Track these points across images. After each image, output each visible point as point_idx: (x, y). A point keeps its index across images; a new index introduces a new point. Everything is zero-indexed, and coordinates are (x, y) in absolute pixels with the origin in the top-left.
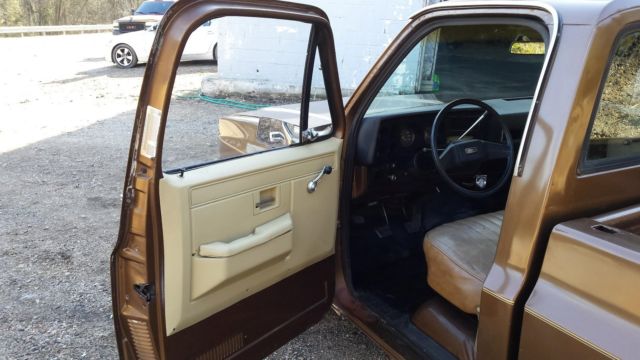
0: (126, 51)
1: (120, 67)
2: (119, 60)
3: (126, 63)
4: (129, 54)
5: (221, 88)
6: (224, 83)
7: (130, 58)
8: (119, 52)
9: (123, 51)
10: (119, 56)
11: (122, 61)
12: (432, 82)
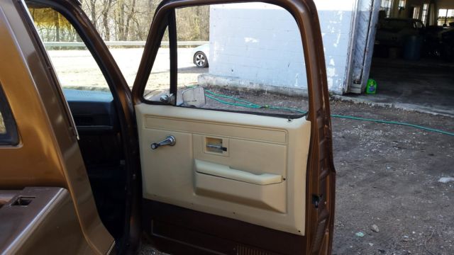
0: (202, 56)
1: (198, 67)
2: (197, 62)
3: (201, 65)
4: (203, 58)
5: (208, 81)
6: (211, 78)
7: (204, 61)
8: (198, 57)
9: (200, 56)
10: (198, 59)
11: (199, 63)
12: (360, 86)
